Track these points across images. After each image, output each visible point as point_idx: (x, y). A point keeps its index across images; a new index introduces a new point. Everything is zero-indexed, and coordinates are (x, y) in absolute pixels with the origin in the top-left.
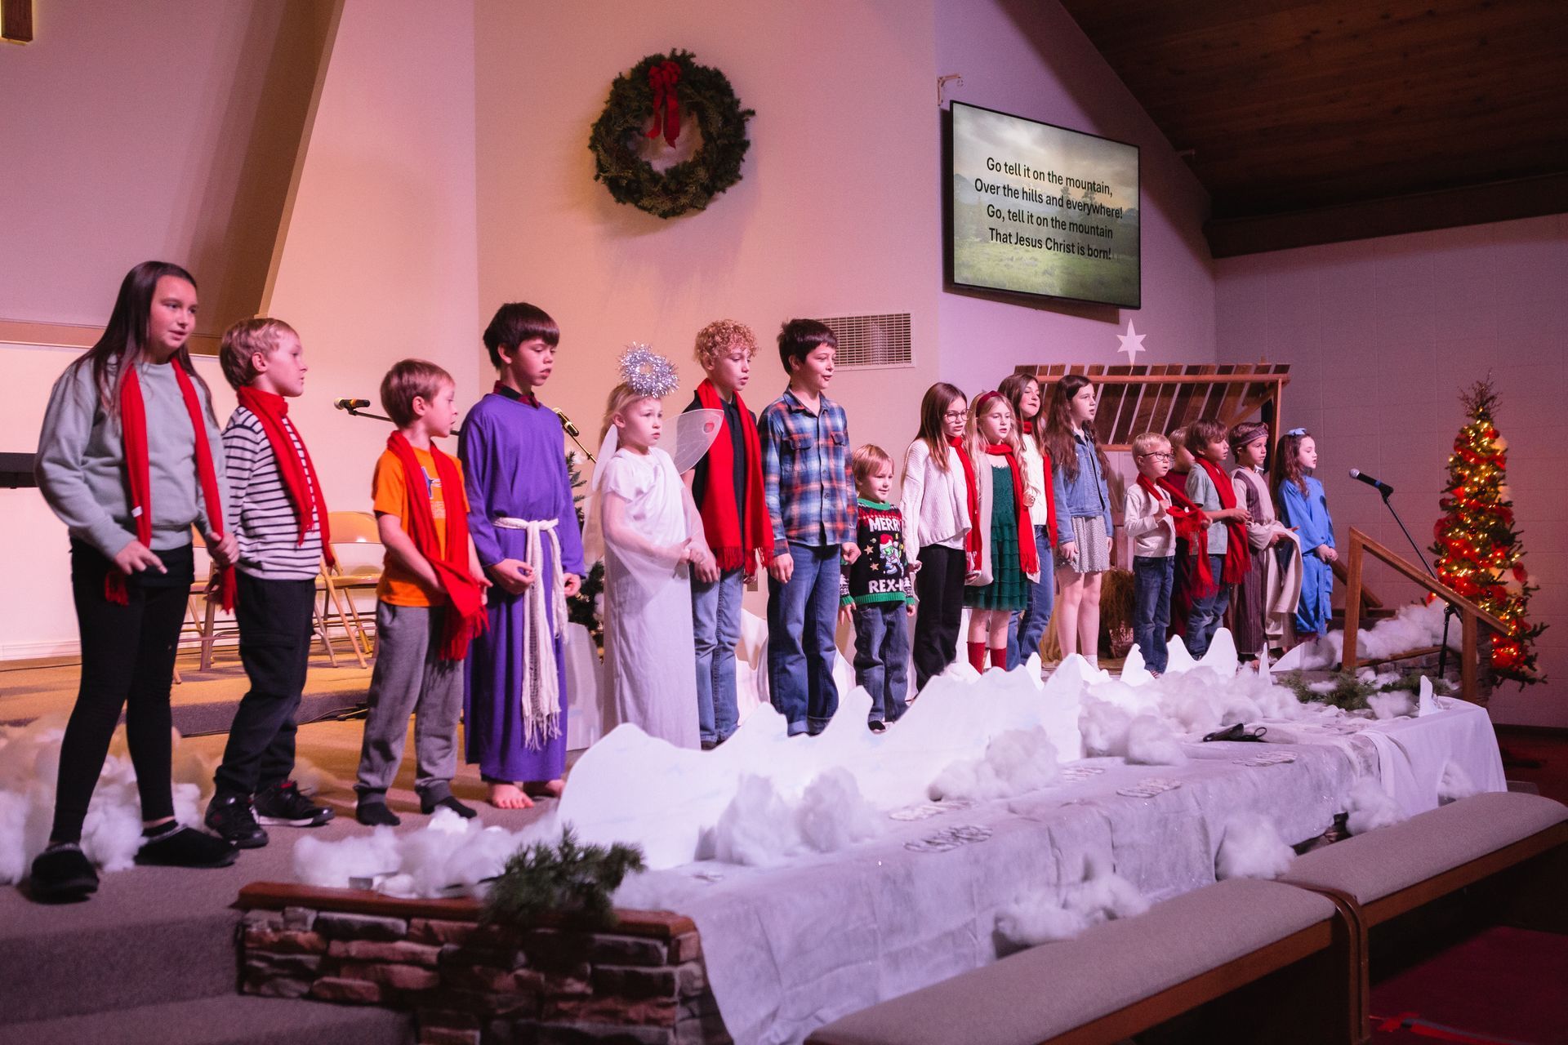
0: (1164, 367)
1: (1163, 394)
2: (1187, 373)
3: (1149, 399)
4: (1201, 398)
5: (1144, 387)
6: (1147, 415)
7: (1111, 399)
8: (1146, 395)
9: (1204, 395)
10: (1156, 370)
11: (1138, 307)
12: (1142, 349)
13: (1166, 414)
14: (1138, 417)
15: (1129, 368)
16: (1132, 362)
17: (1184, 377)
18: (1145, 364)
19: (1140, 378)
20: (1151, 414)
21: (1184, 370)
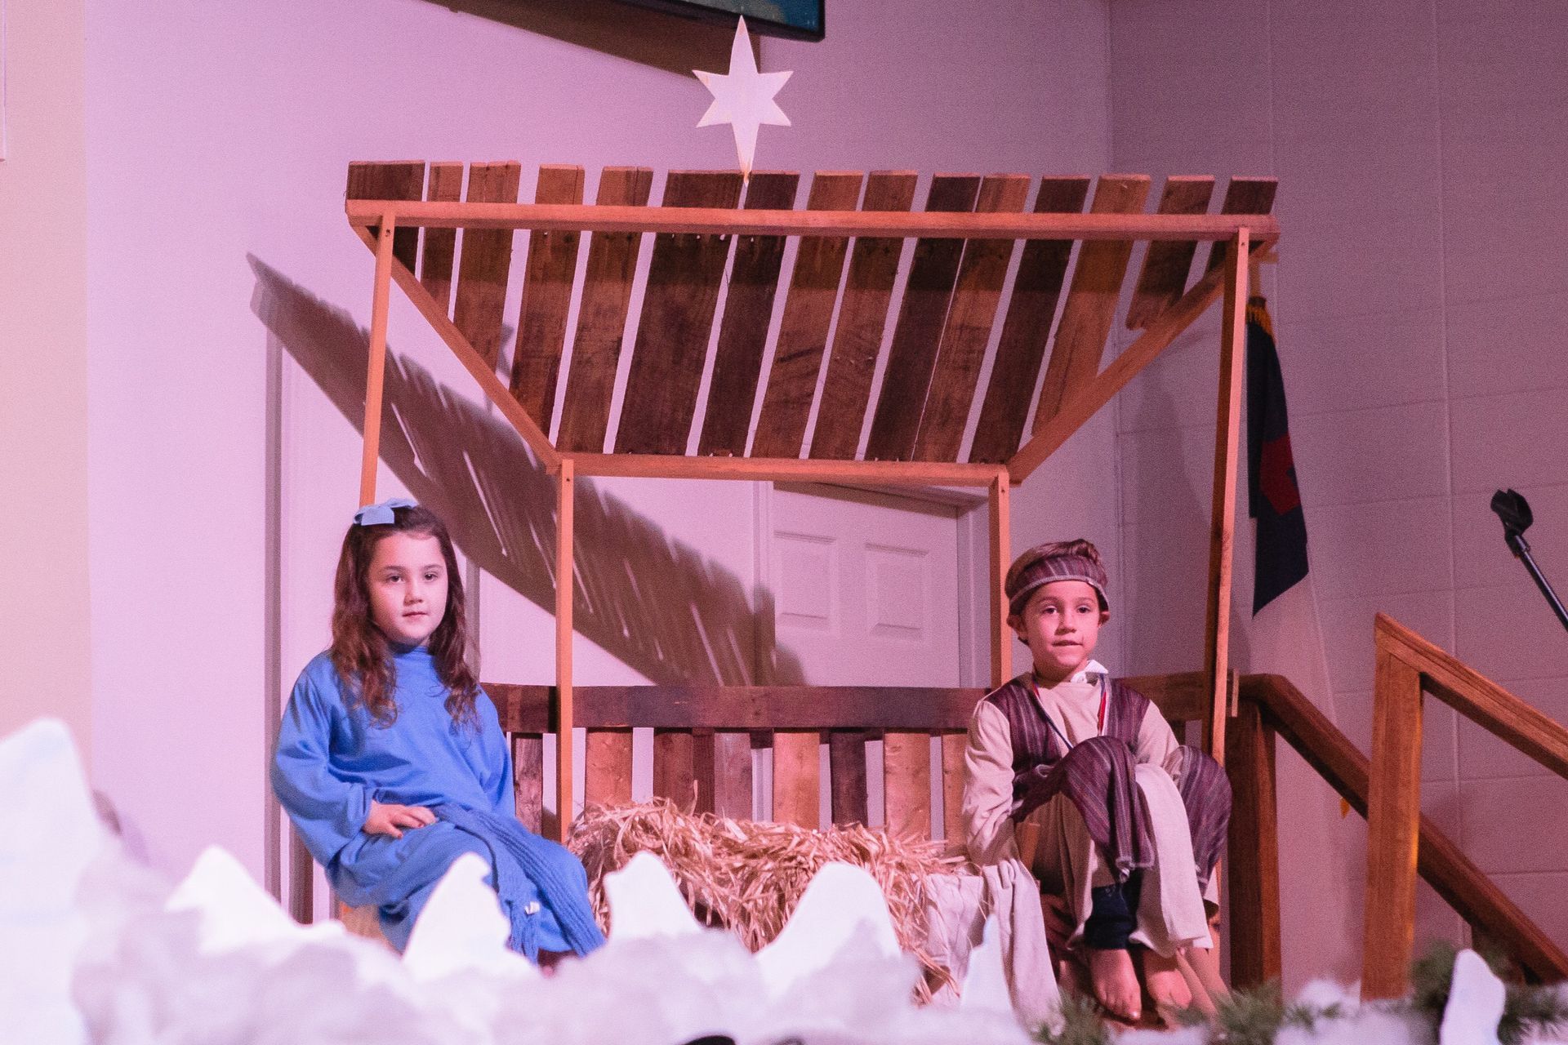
0: (853, 182)
1: (857, 282)
2: (932, 206)
3: (814, 297)
4: (984, 296)
5: (792, 246)
6: (809, 352)
7: (679, 293)
8: (798, 282)
9: (996, 286)
10: (828, 191)
11: (816, 33)
12: (780, 118)
13: (874, 352)
14: (779, 361)
15: (736, 179)
16: (746, 160)
17: (920, 216)
18: (789, 170)
19: (772, 218)
20: (821, 349)
21: (921, 196)
